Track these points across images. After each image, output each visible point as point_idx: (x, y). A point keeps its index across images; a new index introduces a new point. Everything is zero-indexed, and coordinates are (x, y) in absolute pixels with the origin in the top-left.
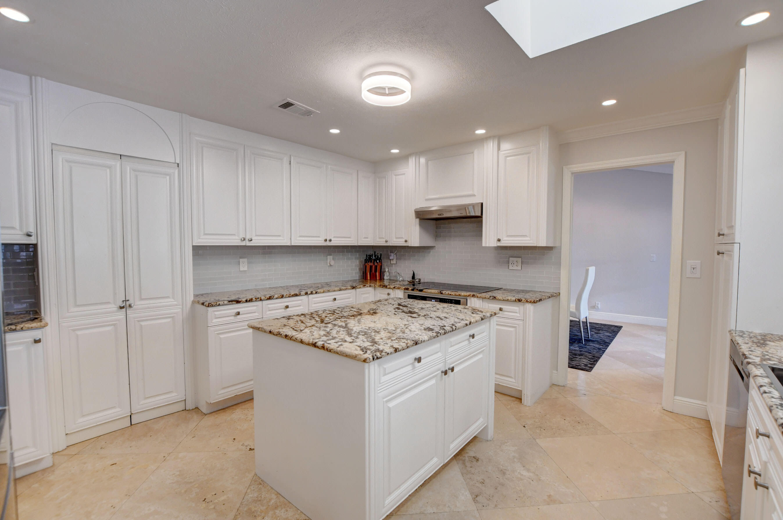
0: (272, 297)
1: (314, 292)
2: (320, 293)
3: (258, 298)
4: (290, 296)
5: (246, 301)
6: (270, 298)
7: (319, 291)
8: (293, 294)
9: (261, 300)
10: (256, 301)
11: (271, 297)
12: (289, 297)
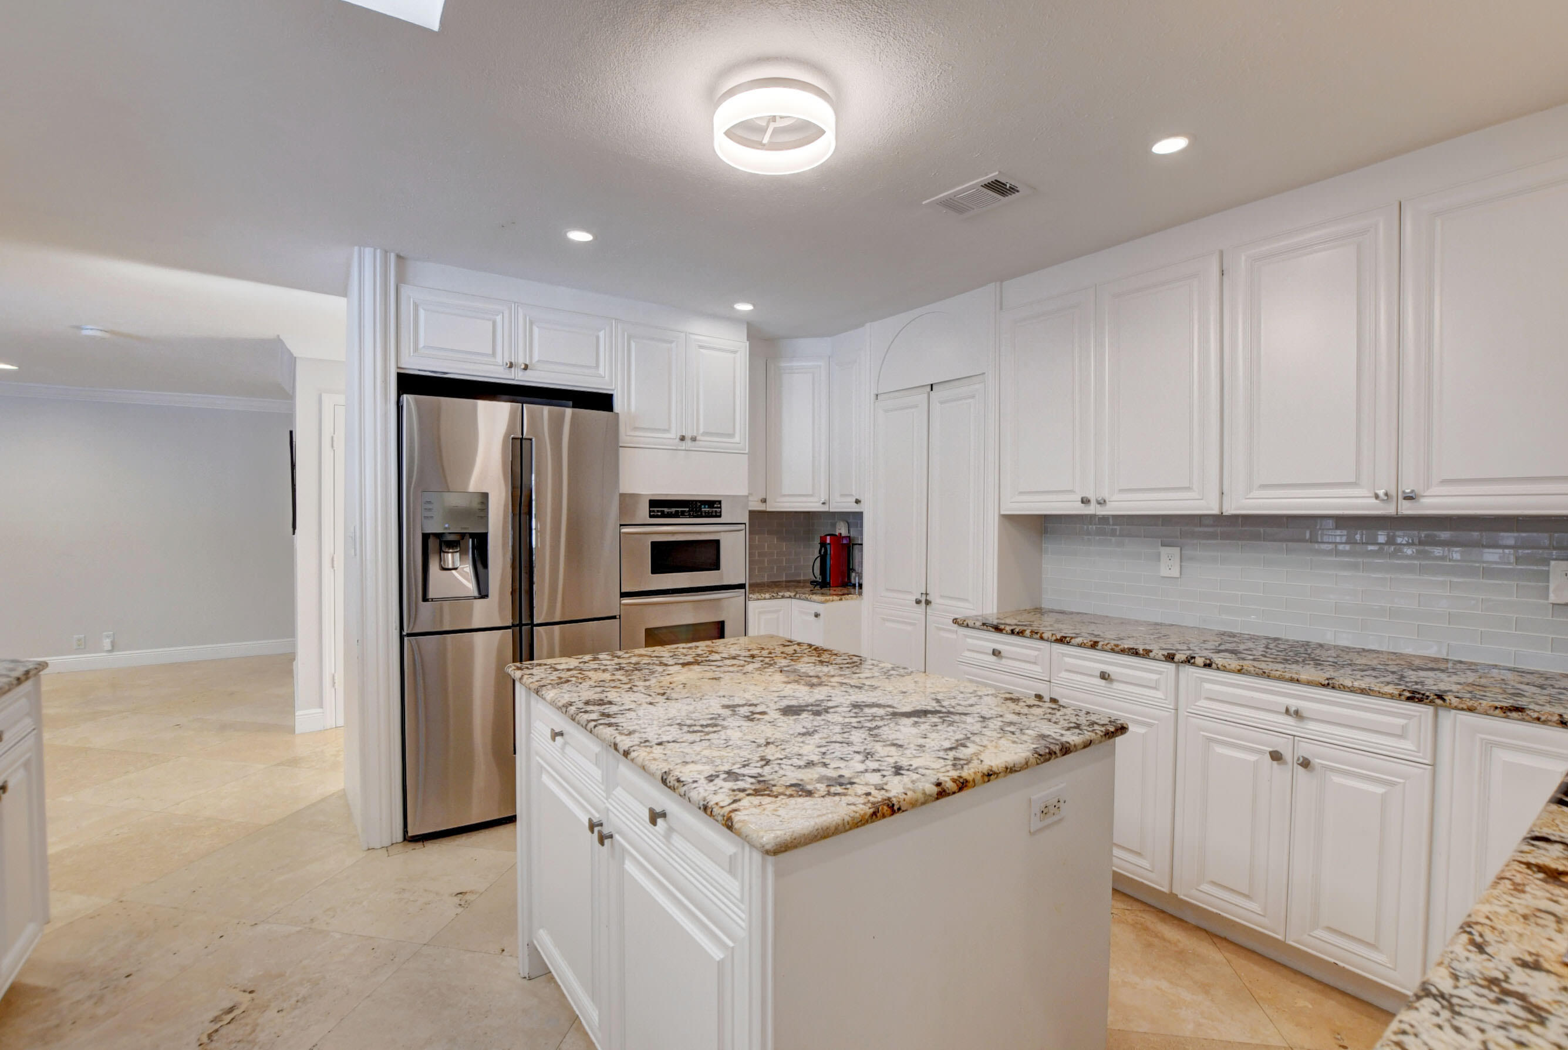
0: (1068, 639)
1: (1200, 661)
2: (1224, 669)
3: (1037, 633)
4: (1117, 649)
5: (1013, 632)
6: (1062, 640)
7: (1218, 660)
8: (1126, 647)
9: (1042, 638)
10: (1031, 637)
11: (1065, 637)
12: (1113, 651)
